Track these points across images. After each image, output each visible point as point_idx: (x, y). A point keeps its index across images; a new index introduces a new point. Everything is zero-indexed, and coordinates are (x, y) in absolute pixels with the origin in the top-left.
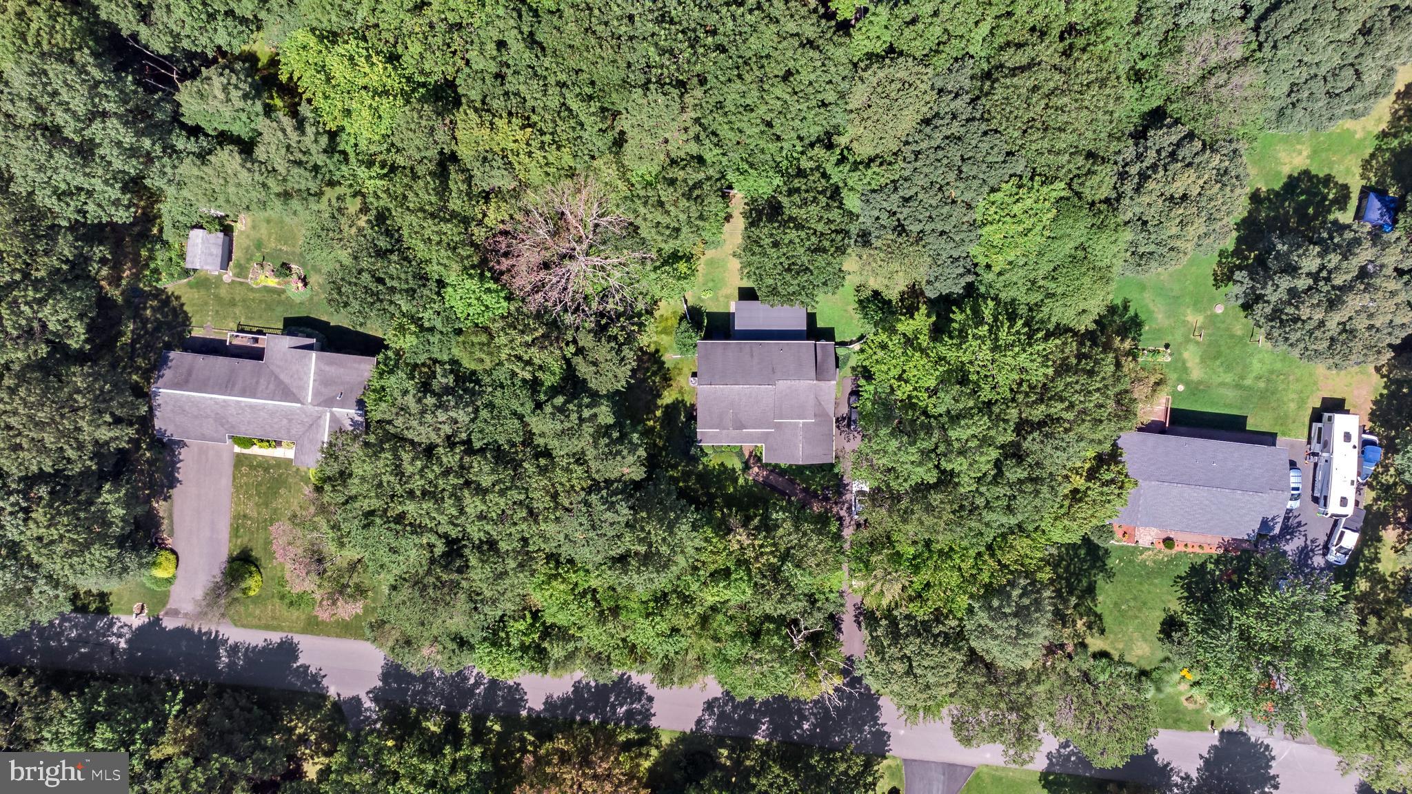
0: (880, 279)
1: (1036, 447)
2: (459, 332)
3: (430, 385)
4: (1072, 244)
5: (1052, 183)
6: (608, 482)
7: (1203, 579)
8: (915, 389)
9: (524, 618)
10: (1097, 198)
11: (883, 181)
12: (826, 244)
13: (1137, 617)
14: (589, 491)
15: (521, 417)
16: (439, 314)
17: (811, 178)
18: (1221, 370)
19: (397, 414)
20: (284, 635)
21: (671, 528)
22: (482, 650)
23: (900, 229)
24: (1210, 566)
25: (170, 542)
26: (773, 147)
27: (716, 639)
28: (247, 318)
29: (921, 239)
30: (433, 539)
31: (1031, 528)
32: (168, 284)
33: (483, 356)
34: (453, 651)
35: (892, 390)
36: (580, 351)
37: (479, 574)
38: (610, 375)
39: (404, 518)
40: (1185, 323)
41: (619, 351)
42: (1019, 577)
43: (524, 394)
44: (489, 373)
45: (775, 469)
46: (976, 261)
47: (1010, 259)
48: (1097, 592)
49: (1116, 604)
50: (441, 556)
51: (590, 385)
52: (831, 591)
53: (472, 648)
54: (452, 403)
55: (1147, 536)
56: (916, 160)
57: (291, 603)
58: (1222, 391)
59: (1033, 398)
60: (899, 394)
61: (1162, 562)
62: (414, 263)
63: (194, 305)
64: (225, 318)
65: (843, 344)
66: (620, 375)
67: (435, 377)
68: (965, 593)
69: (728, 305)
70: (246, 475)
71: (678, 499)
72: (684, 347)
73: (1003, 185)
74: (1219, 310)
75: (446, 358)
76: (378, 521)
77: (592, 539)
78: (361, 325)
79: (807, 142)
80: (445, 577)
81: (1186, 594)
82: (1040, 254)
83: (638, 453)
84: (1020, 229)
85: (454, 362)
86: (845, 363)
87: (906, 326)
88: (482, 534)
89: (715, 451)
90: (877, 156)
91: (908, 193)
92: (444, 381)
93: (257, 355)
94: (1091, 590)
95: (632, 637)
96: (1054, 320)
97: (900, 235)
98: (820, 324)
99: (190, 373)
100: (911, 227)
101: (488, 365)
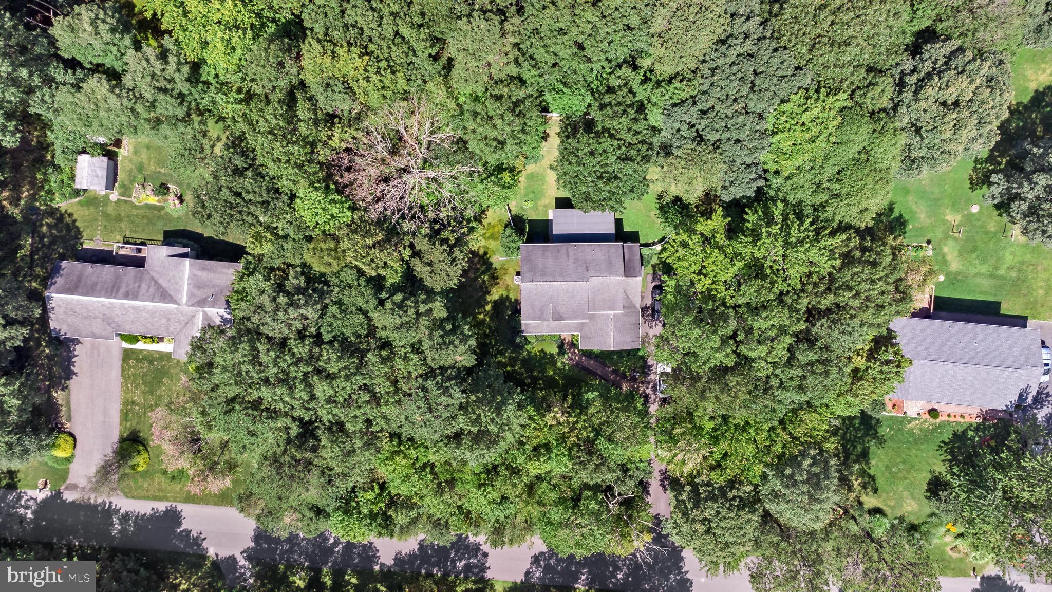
0: (680, 185)
1: (824, 332)
2: (309, 239)
3: (285, 286)
4: (856, 148)
5: (836, 94)
6: (443, 369)
7: (965, 445)
8: (714, 283)
9: (372, 489)
10: (877, 108)
11: (684, 95)
12: (633, 153)
13: (906, 478)
14: (426, 376)
15: (365, 313)
16: (291, 223)
17: (620, 93)
18: (977, 262)
19: (255, 312)
20: (168, 504)
21: (499, 410)
22: (336, 518)
23: (699, 139)
24: (971, 433)
25: (68, 425)
26: (584, 67)
27: (541, 503)
28: (131, 231)
29: (718, 147)
30: (289, 421)
31: (817, 404)
32: (62, 204)
33: (331, 260)
34: (311, 519)
35: (693, 284)
36: (416, 254)
37: (329, 453)
38: (443, 274)
39: (261, 403)
40: (945, 222)
41: (451, 253)
42: (809, 448)
43: (368, 292)
44: (337, 275)
45: (588, 354)
46: (766, 167)
47: (797, 164)
48: (870, 456)
49: (887, 467)
50: (297, 437)
51: (426, 283)
52: (641, 461)
53: (327, 516)
54: (302, 302)
55: (914, 408)
56: (713, 75)
57: (173, 478)
58: (978, 280)
59: (823, 288)
60: (699, 287)
61: (927, 430)
62: (267, 178)
63: (85, 221)
64: (112, 232)
65: (647, 245)
66: (452, 274)
67: (288, 279)
68: (760, 462)
69: (546, 214)
70: (133, 367)
71: (505, 382)
72: (509, 251)
73: (793, 96)
74: (975, 209)
75: (298, 262)
76: (237, 407)
77: (429, 421)
78: (223, 234)
79: (614, 63)
80: (299, 456)
81: (949, 457)
82: (826, 158)
83: (469, 343)
84: (808, 136)
85: (304, 265)
86: (648, 262)
87: (704, 226)
88: (330, 417)
89: (537, 340)
90: (678, 73)
91: (706, 106)
92: (296, 282)
93: (139, 263)
94: (864, 455)
95: (467, 505)
96: (837, 218)
97: (698, 144)
98: (627, 228)
99: (79, 279)
100: (709, 137)
101: (336, 268)
